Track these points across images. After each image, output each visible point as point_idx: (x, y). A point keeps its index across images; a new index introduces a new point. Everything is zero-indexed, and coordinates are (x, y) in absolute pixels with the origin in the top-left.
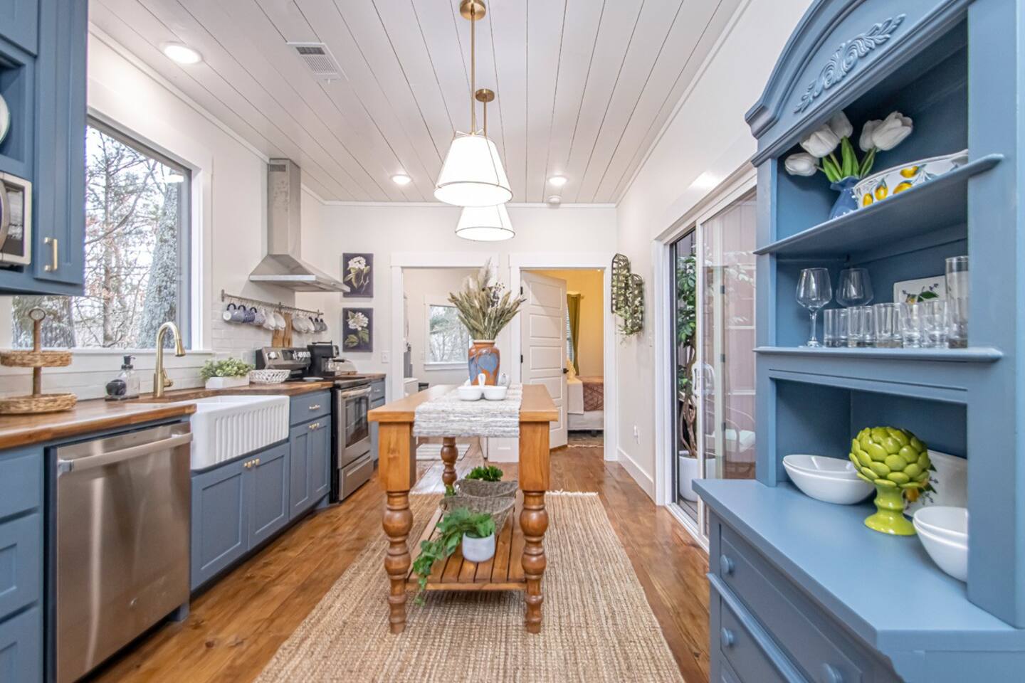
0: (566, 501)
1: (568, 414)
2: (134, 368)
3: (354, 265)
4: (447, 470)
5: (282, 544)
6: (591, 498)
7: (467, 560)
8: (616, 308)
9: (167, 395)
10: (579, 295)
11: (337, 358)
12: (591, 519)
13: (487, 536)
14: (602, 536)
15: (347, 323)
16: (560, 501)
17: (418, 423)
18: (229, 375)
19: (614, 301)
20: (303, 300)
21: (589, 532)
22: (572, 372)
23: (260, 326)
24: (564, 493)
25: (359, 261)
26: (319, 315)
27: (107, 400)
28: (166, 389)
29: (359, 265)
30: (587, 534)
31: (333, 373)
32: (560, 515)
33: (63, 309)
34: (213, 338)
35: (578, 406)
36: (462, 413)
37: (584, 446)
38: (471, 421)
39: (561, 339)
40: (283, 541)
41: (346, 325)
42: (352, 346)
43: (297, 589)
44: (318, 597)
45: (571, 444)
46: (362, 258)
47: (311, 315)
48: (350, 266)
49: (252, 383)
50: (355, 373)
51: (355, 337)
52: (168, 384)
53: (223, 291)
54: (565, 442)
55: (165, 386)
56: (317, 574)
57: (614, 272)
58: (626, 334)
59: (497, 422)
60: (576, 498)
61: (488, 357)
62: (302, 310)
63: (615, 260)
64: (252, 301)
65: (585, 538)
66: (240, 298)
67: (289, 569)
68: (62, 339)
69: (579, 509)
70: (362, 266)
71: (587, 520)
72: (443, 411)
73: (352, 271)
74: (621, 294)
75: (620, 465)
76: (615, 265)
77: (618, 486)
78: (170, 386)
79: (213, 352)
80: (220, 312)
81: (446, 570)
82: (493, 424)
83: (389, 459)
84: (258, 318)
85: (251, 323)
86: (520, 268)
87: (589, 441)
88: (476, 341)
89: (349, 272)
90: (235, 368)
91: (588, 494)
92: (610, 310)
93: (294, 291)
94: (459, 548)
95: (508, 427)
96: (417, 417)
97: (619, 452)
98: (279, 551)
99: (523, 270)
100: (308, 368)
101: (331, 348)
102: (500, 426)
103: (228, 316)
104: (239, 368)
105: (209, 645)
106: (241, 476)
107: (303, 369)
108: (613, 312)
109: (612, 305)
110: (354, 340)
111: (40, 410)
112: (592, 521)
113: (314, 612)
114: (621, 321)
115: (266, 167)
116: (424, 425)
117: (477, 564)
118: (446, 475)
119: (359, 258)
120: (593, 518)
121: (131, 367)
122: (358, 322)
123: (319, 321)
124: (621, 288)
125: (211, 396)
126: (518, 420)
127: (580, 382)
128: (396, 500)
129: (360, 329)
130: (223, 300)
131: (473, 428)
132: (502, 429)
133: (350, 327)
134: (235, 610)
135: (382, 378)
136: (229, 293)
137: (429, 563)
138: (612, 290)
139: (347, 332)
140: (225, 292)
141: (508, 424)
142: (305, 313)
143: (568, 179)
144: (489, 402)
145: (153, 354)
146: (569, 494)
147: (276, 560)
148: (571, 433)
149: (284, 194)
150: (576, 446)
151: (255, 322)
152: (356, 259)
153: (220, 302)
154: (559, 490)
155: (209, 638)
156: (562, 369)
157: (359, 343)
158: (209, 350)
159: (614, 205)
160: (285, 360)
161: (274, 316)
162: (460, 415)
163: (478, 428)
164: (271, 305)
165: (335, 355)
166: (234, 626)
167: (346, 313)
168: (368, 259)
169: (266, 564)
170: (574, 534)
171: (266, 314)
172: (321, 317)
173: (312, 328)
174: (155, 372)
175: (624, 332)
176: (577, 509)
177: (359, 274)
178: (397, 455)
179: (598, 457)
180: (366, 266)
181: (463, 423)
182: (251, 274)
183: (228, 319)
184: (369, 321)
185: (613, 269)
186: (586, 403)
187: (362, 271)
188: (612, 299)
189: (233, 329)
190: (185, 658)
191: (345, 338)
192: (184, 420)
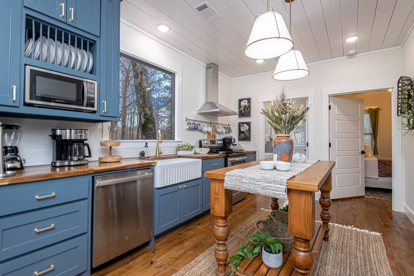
0: (354, 235)
1: (365, 177)
2: (148, 147)
3: (243, 103)
4: (273, 203)
5: (199, 222)
6: (375, 236)
7: (264, 264)
8: (400, 112)
9: (160, 157)
10: (378, 108)
11: (234, 144)
12: (372, 253)
13: (276, 253)
14: (378, 269)
15: (240, 128)
16: (350, 234)
17: (226, 181)
18: (184, 150)
19: (400, 109)
20: (221, 120)
21: (368, 263)
22: (370, 153)
23: (201, 131)
24: (354, 228)
25: (245, 102)
26: (229, 126)
27: (140, 158)
28: (160, 155)
29: (245, 103)
30: (365, 265)
31: (232, 150)
32: (347, 244)
33: (152, 127)
34: (182, 136)
35: (374, 173)
36: (250, 178)
37: (377, 198)
38: (255, 184)
39: (360, 134)
40: (200, 220)
41: (240, 129)
42: (242, 138)
43: (193, 246)
44: (198, 254)
45: (367, 196)
46: (246, 100)
47: (225, 126)
48: (241, 104)
49: (195, 153)
50: (243, 150)
51: (244, 135)
52: (160, 153)
53: (186, 118)
54: (363, 194)
55: (160, 154)
56: (204, 241)
57: (400, 89)
58: (409, 129)
59: (271, 186)
60: (362, 233)
61: (284, 144)
62: (221, 124)
63: (400, 81)
64: (198, 121)
65: (363, 267)
66: (193, 120)
67: (196, 234)
68: (152, 137)
69: (363, 243)
70: (246, 104)
71: (368, 253)
72: (240, 176)
73: (242, 106)
74: (406, 103)
75: (405, 216)
76: (400, 85)
77: (400, 232)
78: (161, 154)
79: (182, 141)
80: (185, 126)
81: (249, 267)
82: (269, 188)
83: (215, 198)
84: (199, 128)
85: (197, 130)
86: (328, 95)
87: (382, 196)
88: (278, 135)
89: (241, 107)
90: (187, 147)
91: (373, 233)
92: (397, 114)
93: (217, 116)
94: (260, 255)
95: (277, 191)
96: (226, 178)
97: (404, 206)
98: (197, 225)
99: (330, 96)
100: (222, 148)
101: (231, 139)
102: (273, 190)
103: (187, 127)
104: (189, 147)
105: (152, 263)
106: (178, 191)
107: (221, 148)
108: (398, 115)
109: (398, 110)
110: (243, 136)
111: (109, 161)
112: (372, 256)
113: (193, 262)
114: (405, 121)
115: (205, 68)
116: (229, 182)
117: (269, 269)
118: (273, 205)
119: (245, 100)
120: (373, 252)
121: (147, 146)
122: (244, 128)
123: (229, 128)
124: (405, 98)
125: (177, 158)
126: (285, 187)
127: (376, 159)
128: (219, 220)
129: (245, 131)
130: (186, 121)
131: (256, 189)
132: (273, 192)
133: (241, 130)
134: (168, 248)
135: (255, 153)
136: (188, 119)
137: (241, 258)
138: (398, 101)
139: (240, 132)
140: (187, 118)
141: (278, 189)
142: (222, 125)
143: (359, 37)
144: (279, 172)
145: (156, 142)
146: (358, 230)
147: (193, 228)
148: (367, 189)
149: (211, 77)
150: (371, 197)
151: (198, 129)
152: (243, 101)
153: (186, 122)
154: (351, 226)
155: (153, 260)
156: (360, 151)
157: (245, 137)
158: (181, 140)
159: (400, 47)
160: (211, 144)
161: (207, 127)
162: (249, 179)
163: (259, 189)
164: (206, 122)
165: (233, 142)
166: (163, 256)
167: (240, 125)
168: (249, 100)
169: (190, 230)
170: (355, 261)
171: (203, 126)
172: (230, 126)
173: (224, 131)
174: (156, 148)
175: (407, 128)
176: (361, 243)
177: (245, 107)
178: (219, 197)
179: (386, 207)
180: (248, 103)
181: (250, 185)
182: (198, 111)
183: (187, 128)
184: (249, 127)
185: (398, 87)
186: (379, 172)
187: (246, 106)
188: (398, 107)
189: (190, 132)
190: (142, 266)
191: (239, 135)
192: (151, 167)
